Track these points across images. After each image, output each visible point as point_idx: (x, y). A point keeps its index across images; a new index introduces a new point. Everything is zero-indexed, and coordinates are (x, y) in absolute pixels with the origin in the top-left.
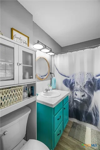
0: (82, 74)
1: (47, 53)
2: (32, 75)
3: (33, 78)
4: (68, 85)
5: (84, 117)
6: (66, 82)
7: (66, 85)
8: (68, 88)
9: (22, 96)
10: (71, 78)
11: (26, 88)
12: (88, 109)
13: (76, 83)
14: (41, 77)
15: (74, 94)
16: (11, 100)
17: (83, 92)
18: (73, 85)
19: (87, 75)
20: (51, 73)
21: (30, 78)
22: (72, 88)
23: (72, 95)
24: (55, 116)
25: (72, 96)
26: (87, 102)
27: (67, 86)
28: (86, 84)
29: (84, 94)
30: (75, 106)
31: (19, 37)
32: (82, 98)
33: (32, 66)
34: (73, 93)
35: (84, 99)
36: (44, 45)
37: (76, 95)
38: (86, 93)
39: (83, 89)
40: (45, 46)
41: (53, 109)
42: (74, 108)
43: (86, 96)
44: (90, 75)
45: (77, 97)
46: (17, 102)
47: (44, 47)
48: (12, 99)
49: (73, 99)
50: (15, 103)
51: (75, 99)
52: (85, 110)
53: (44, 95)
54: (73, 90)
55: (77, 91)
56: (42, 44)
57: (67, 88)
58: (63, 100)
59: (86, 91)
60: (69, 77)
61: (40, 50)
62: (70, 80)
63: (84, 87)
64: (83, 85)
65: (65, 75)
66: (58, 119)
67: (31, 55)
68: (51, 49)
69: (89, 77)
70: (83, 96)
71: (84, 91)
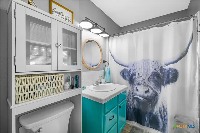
0: (146, 62)
1: (98, 34)
2: (76, 61)
3: (76, 64)
4: (127, 78)
5: (147, 120)
6: (124, 74)
7: (124, 77)
8: (127, 82)
9: (62, 87)
10: (131, 68)
11: (69, 78)
12: (153, 110)
13: (137, 75)
14: (92, 66)
15: (135, 89)
16: (51, 89)
17: (146, 87)
18: (134, 77)
19: (152, 64)
20: (104, 62)
21: (74, 64)
22: (131, 81)
23: (131, 91)
24: (105, 115)
25: (131, 93)
26: (153, 100)
27: (125, 79)
28: (151, 76)
29: (149, 89)
30: (136, 105)
31: (60, 12)
32: (146, 95)
33: (75, 49)
34: (133, 88)
35: (147, 96)
36: (94, 24)
37: (137, 90)
38: (151, 88)
39: (147, 82)
40: (96, 24)
41: (103, 105)
42: (135, 108)
43: (151, 92)
44: (157, 64)
45: (138, 93)
46: (55, 93)
47: (95, 26)
48: (49, 89)
49: (133, 96)
50: (53, 94)
51: (135, 96)
52: (149, 111)
53: (93, 88)
54: (133, 84)
55: (138, 85)
56: (92, 22)
57: (125, 81)
58: (118, 96)
59: (151, 85)
60: (128, 67)
61: (89, 30)
62: (130, 70)
63: (148, 79)
64: (147, 78)
65: (122, 64)
66: (110, 119)
67: (75, 34)
68: (104, 29)
69: (156, 66)
70: (146, 92)
71: (148, 86)
